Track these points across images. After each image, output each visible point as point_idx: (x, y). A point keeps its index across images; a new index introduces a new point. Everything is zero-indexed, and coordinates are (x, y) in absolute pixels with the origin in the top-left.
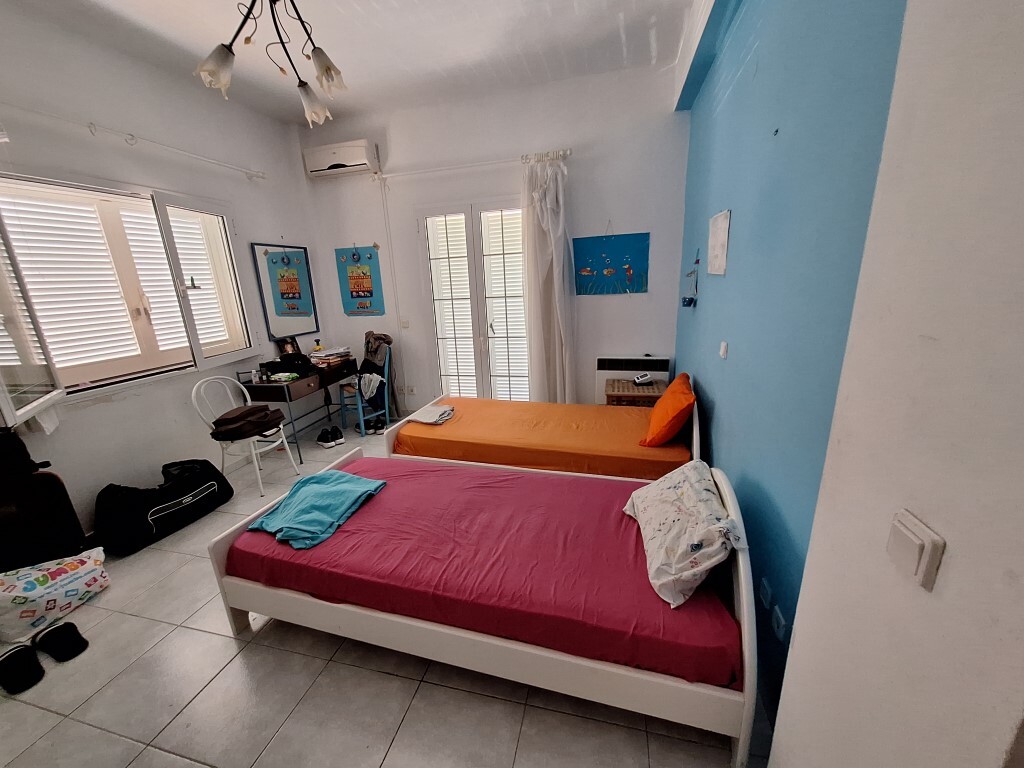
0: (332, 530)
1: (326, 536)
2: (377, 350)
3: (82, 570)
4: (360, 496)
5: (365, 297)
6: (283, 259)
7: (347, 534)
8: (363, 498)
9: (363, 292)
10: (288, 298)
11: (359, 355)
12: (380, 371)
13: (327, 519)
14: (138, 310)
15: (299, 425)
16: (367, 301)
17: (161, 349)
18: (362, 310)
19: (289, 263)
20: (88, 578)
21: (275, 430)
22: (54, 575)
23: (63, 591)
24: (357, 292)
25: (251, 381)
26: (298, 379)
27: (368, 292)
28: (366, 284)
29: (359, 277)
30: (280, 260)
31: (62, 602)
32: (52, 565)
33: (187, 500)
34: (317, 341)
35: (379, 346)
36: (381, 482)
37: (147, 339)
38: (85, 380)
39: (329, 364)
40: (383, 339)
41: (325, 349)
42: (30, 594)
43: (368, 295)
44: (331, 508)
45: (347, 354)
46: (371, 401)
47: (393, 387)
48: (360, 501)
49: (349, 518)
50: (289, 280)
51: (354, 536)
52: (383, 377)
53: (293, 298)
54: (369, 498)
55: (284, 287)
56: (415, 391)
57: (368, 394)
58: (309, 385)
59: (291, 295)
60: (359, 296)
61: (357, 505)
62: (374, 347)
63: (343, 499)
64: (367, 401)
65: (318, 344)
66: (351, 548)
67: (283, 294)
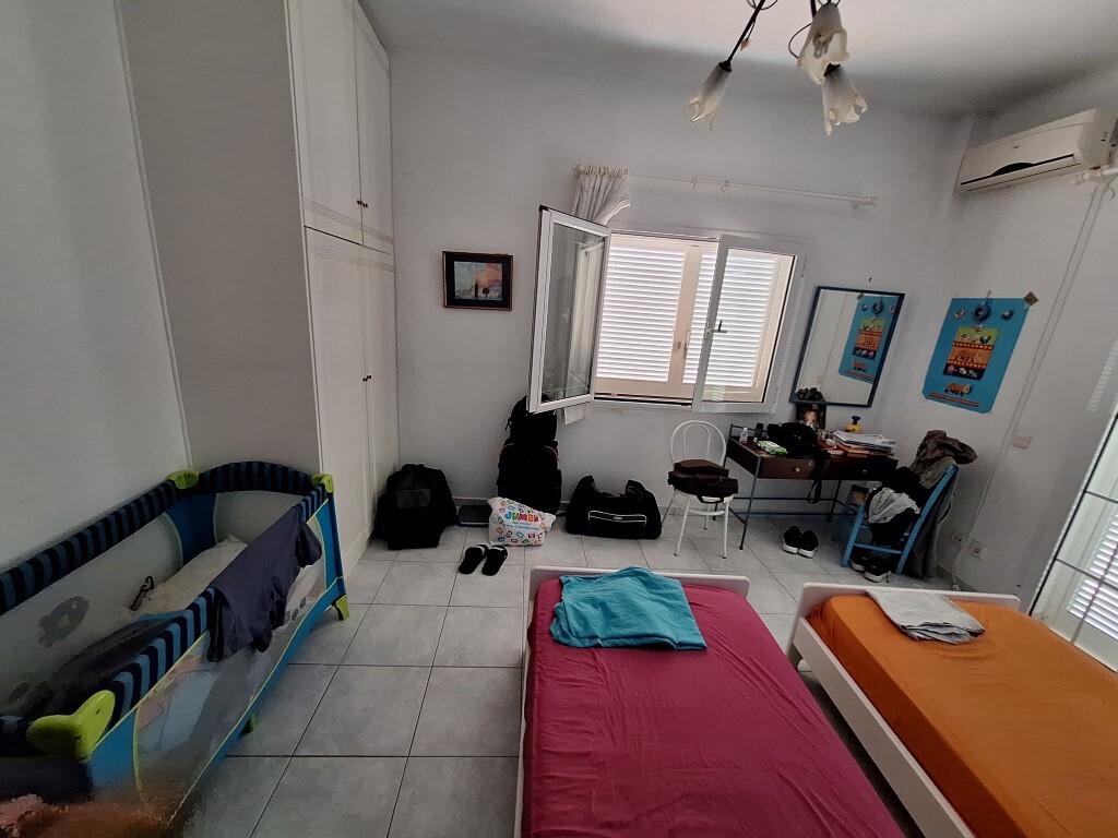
0: (588, 643)
1: (578, 643)
2: (932, 461)
3: (534, 524)
4: (649, 636)
5: (968, 376)
6: (875, 306)
7: (592, 662)
8: (651, 640)
9: (967, 368)
10: (860, 355)
11: (906, 457)
12: (920, 496)
13: (598, 627)
14: (680, 344)
15: (757, 506)
16: (966, 385)
17: (684, 381)
18: (953, 396)
19: (879, 312)
20: (531, 532)
21: (718, 499)
22: (523, 517)
23: (518, 530)
24: (957, 367)
25: (738, 438)
26: (784, 455)
27: (976, 370)
28: (979, 358)
29: (971, 345)
30: (870, 307)
31: (514, 536)
32: (526, 509)
33: (618, 518)
34: (856, 419)
35: (938, 458)
36: (700, 640)
37: (677, 370)
38: (615, 392)
39: (846, 452)
40: (955, 451)
41: (861, 432)
42: (505, 520)
43: (975, 375)
44: (614, 620)
45: (886, 450)
46: (875, 527)
47: (933, 527)
48: (646, 640)
49: (617, 647)
50: (871, 333)
51: (593, 671)
52: (921, 504)
53: (866, 356)
54: (658, 647)
55: (862, 340)
56: (984, 553)
57: (877, 517)
58: (794, 469)
59: (864, 352)
60: (957, 374)
61: (639, 642)
62: (929, 456)
63: (634, 622)
64: (870, 525)
65: (855, 423)
66: (571, 680)
67: (856, 349)
